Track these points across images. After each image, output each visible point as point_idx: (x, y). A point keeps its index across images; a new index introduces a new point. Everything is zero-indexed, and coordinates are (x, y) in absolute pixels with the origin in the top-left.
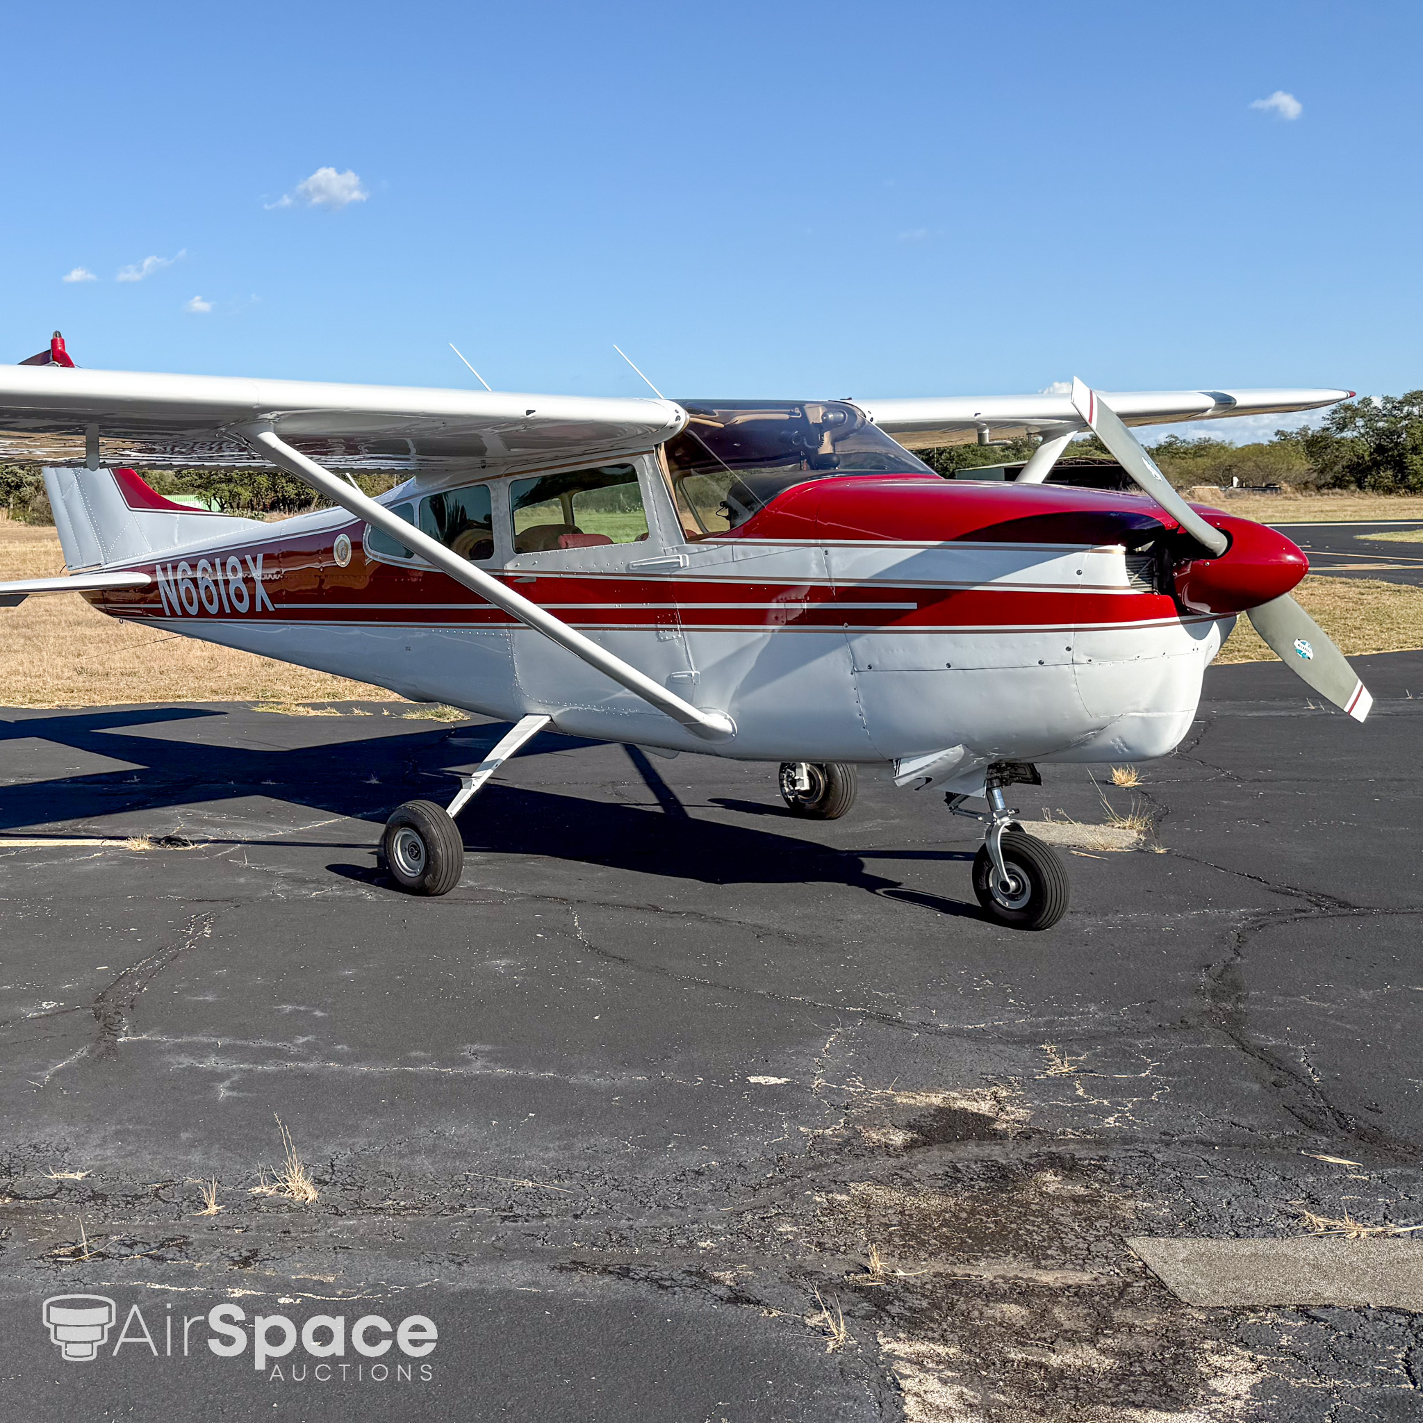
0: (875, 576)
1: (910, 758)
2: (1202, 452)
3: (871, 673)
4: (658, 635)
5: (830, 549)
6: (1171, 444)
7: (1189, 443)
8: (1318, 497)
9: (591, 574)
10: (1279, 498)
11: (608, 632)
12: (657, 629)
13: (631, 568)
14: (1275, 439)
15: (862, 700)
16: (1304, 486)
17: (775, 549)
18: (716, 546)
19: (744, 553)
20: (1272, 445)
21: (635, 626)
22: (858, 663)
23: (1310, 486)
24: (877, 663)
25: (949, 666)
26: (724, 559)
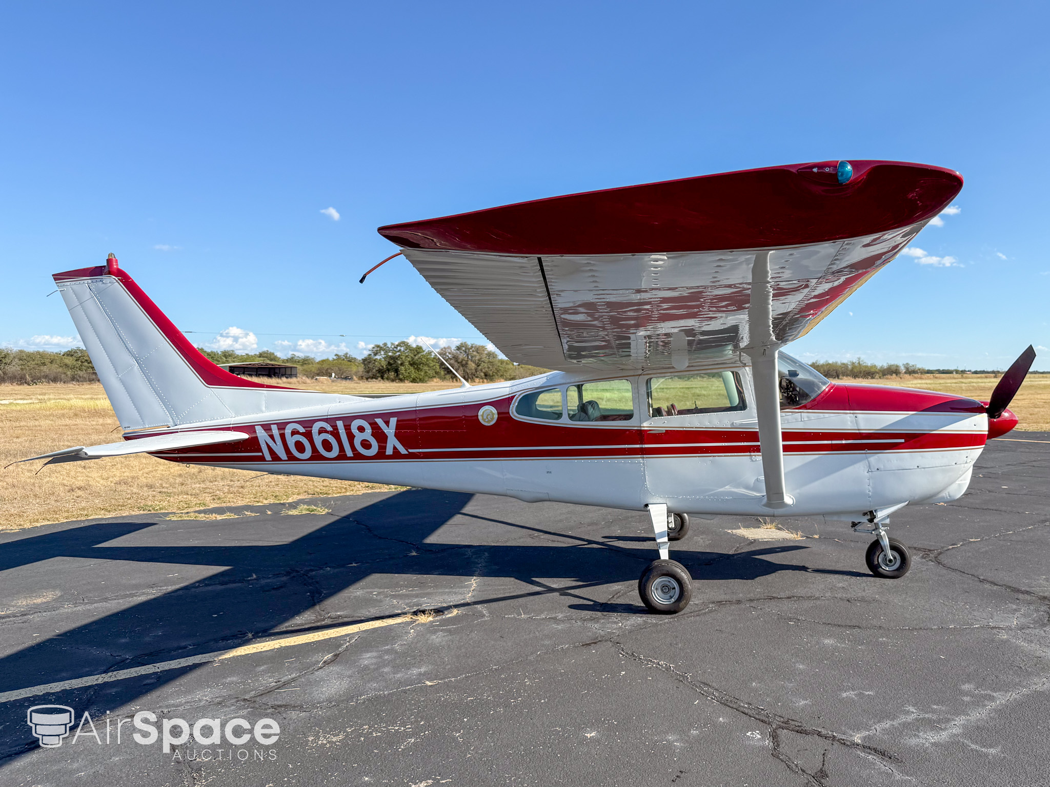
0: (884, 427)
1: (882, 509)
2: (306, 362)
3: (878, 472)
4: (751, 459)
5: (858, 415)
6: (292, 358)
7: (300, 358)
8: (367, 383)
9: (705, 428)
10: (353, 382)
11: (717, 457)
12: (751, 455)
13: (734, 425)
14: (335, 358)
15: (871, 484)
16: (361, 378)
17: (827, 415)
18: (791, 414)
19: (808, 417)
20: (334, 360)
21: (736, 454)
22: (872, 468)
23: (364, 378)
24: (882, 467)
25: (918, 467)
26: (796, 420)
